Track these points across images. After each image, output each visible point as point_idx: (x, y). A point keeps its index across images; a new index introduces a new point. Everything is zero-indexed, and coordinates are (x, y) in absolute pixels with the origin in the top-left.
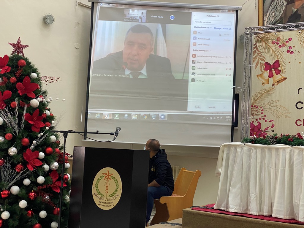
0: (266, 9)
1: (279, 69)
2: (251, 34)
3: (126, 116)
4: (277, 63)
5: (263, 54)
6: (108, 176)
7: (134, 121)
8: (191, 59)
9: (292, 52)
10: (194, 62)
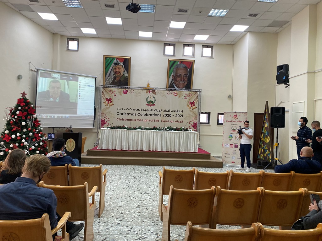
0: (106, 79)
1: (111, 101)
2: (101, 87)
3: (52, 117)
4: (110, 99)
5: (106, 95)
6: (71, 141)
7: (56, 118)
8: (79, 95)
9: (116, 96)
10: (80, 96)
